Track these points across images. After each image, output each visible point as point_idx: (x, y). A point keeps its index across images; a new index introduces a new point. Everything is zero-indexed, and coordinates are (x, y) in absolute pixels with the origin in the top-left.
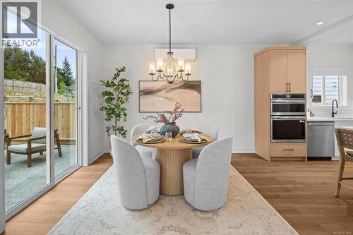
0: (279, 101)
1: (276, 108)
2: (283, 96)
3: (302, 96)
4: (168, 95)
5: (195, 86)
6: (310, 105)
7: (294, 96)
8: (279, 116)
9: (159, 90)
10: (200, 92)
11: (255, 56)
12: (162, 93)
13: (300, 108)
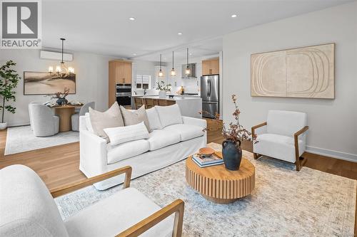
0: (120, 87)
1: (119, 90)
2: (122, 85)
3: (130, 85)
4: (51, 82)
5: (72, 77)
6: (134, 89)
7: (126, 85)
8: (118, 94)
9: (43, 79)
10: (75, 81)
11: (110, 62)
12: (45, 81)
13: (129, 90)
